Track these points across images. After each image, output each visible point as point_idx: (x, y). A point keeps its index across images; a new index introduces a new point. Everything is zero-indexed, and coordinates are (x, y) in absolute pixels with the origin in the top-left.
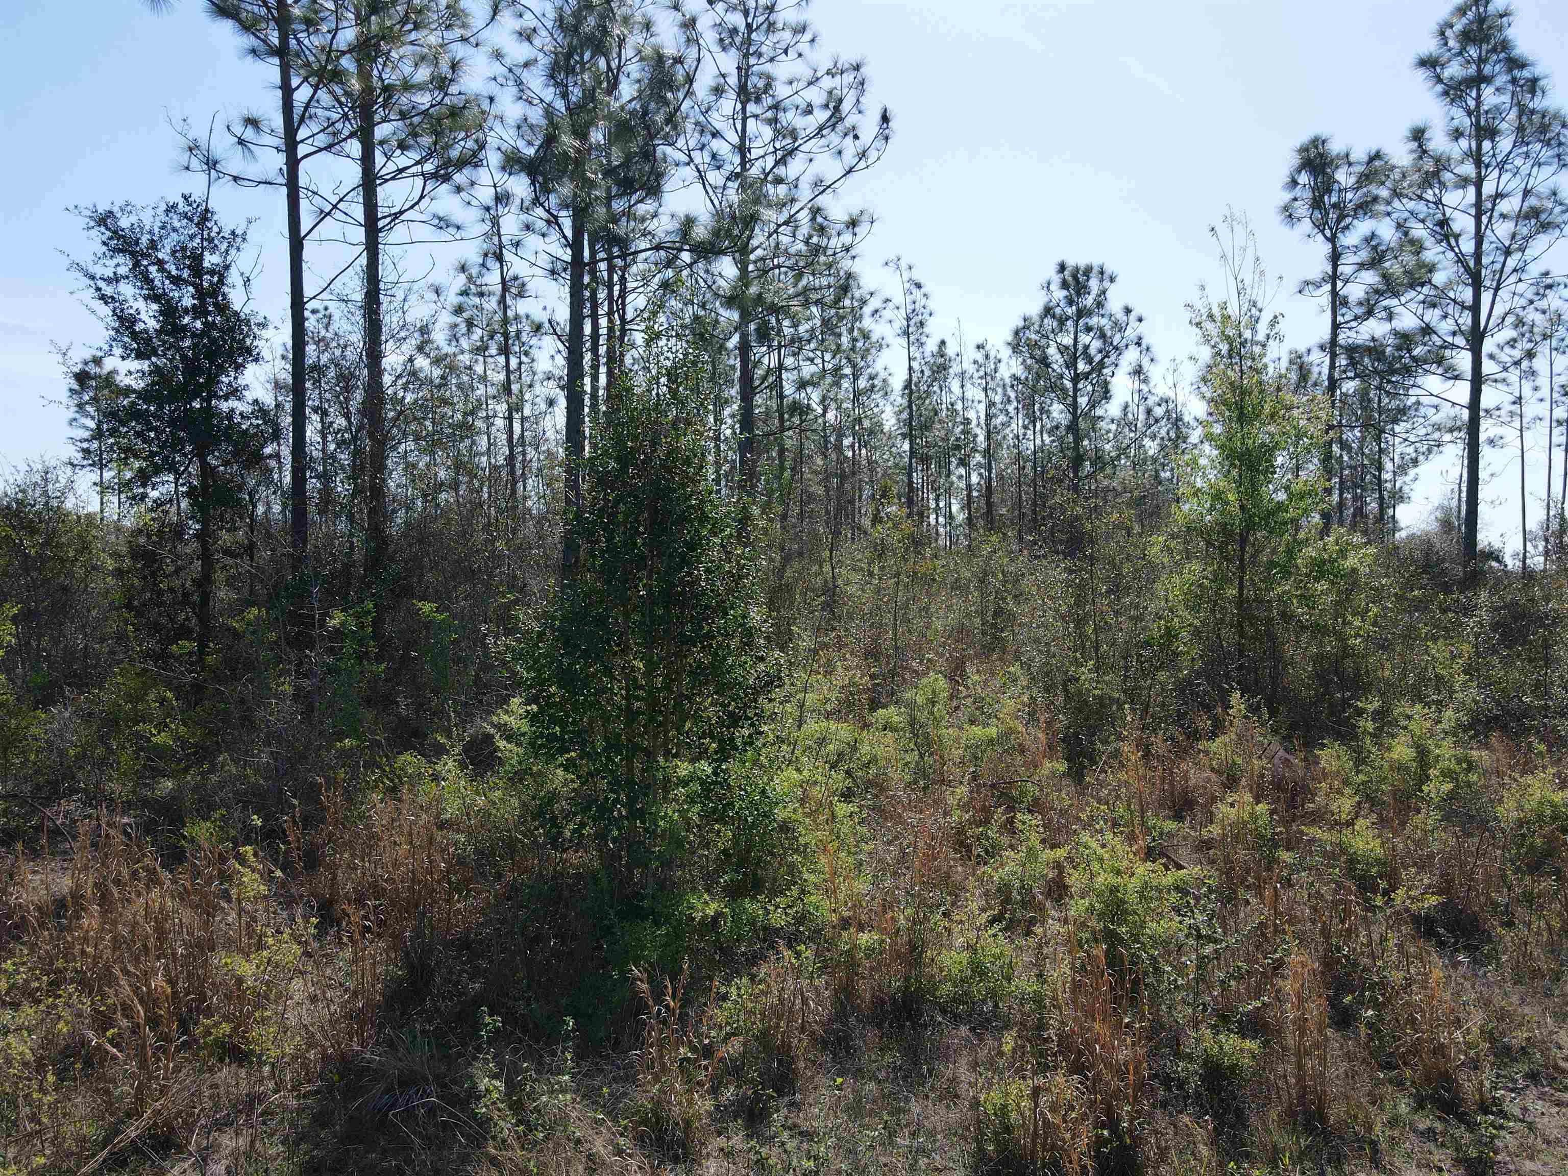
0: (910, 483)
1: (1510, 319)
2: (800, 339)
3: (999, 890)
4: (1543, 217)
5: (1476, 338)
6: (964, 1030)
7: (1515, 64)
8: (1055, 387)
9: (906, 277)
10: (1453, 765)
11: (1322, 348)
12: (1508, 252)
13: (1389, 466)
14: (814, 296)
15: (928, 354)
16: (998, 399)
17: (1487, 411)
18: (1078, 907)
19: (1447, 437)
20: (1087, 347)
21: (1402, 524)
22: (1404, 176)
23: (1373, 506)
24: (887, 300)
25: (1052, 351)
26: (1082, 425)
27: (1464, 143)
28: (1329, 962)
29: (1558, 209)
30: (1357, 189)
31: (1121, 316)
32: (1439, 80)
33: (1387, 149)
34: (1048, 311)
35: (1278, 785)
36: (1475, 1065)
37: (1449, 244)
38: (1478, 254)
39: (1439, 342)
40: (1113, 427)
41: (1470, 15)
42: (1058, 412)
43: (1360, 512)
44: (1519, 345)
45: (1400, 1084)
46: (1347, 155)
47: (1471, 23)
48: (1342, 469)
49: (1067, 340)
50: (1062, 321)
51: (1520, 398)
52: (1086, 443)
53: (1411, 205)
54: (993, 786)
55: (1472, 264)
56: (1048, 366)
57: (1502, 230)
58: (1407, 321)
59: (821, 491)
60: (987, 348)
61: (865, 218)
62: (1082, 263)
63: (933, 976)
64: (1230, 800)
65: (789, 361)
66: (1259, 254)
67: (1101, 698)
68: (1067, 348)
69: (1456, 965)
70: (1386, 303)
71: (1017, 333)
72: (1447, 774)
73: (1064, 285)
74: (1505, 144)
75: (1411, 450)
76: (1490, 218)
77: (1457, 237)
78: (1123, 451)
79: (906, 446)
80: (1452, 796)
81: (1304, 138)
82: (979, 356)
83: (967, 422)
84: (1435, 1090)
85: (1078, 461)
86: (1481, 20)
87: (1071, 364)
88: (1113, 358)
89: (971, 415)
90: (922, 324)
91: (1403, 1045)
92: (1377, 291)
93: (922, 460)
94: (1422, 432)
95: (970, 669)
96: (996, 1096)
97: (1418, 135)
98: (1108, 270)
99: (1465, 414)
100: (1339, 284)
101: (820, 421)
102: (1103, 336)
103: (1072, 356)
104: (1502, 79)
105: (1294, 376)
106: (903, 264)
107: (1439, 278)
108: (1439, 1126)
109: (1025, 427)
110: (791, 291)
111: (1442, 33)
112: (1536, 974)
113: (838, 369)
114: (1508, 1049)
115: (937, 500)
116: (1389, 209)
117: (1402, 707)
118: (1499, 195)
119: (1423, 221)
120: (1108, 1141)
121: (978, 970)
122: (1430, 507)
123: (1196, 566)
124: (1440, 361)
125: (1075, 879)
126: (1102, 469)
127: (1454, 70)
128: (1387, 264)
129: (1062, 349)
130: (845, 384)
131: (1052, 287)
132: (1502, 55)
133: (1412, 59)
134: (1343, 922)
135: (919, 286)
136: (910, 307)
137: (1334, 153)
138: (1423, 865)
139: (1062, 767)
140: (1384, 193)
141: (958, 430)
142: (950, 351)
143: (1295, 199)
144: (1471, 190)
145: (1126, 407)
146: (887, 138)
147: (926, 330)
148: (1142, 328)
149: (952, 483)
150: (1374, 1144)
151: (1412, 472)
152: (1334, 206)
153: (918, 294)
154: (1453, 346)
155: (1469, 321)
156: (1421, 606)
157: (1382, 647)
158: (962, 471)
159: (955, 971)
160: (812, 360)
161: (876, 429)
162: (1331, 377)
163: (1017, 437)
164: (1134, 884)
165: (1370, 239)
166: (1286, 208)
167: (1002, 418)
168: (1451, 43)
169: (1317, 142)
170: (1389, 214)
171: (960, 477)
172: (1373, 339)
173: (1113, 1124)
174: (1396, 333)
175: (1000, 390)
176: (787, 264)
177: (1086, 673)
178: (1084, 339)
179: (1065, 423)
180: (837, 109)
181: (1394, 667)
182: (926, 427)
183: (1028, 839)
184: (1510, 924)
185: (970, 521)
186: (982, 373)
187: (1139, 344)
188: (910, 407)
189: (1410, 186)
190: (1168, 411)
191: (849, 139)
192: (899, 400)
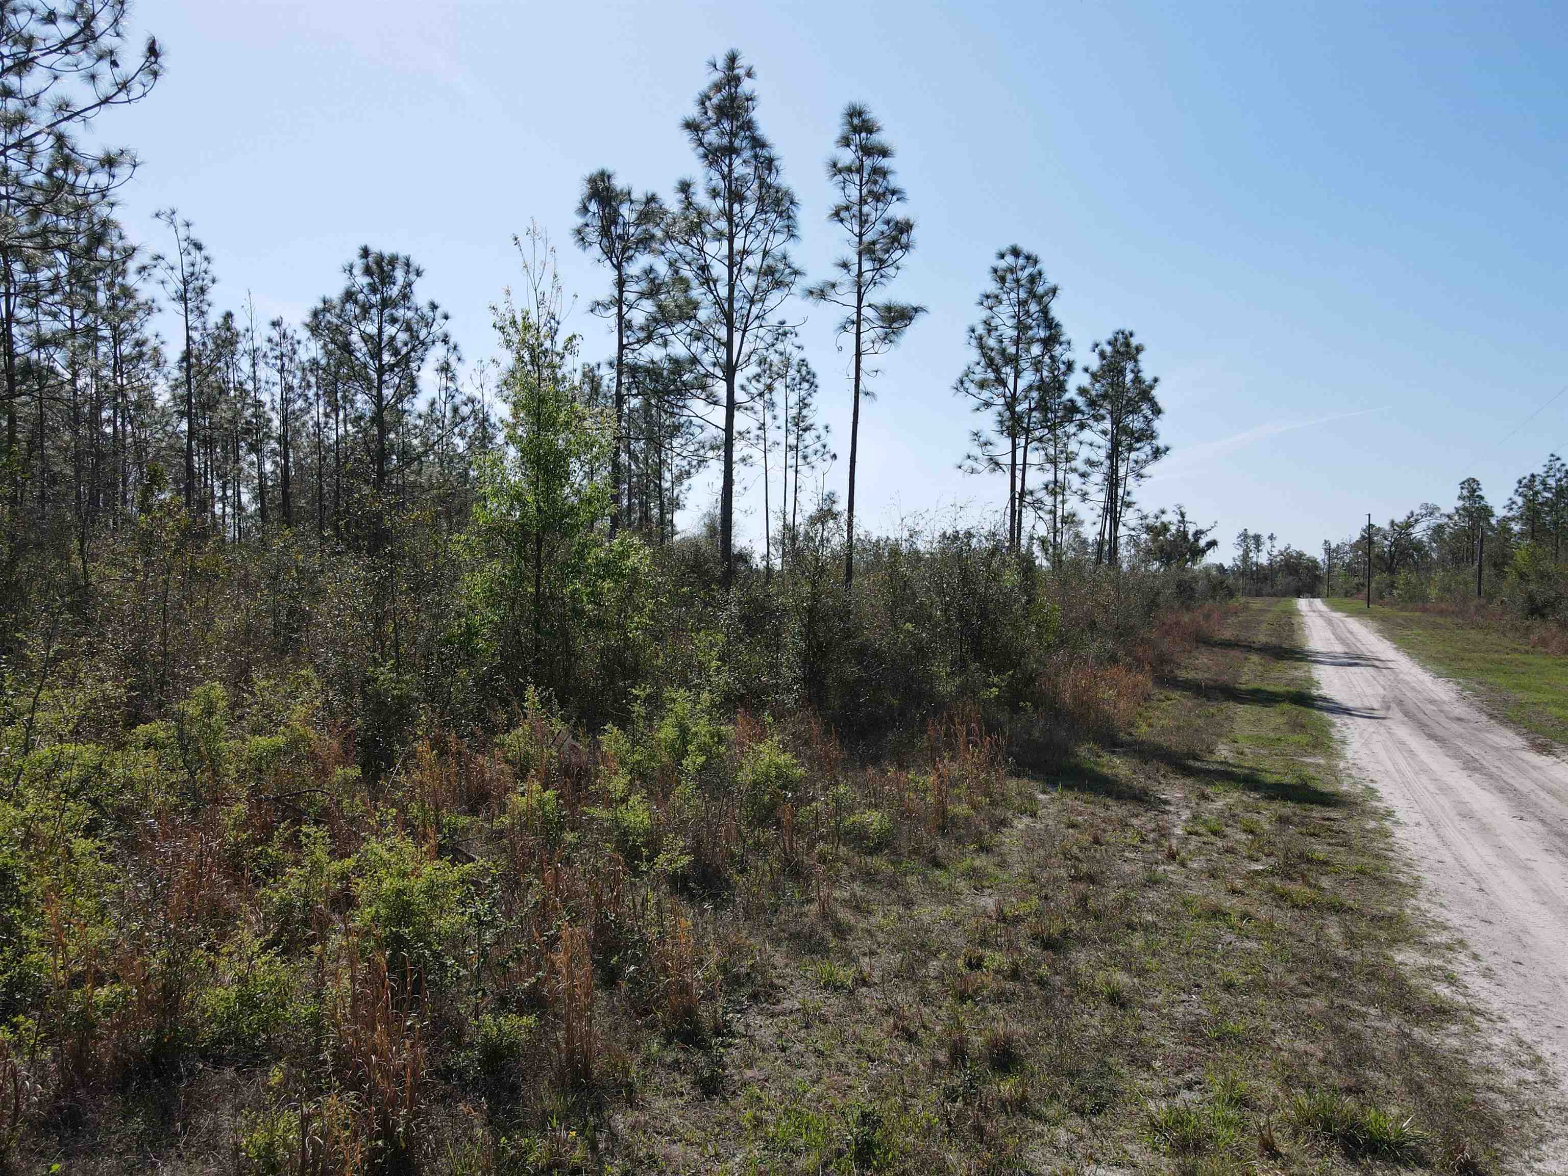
0: (190, 468)
1: (754, 358)
2: (37, 287)
3: (279, 911)
4: (777, 275)
5: (730, 371)
6: (229, 1073)
7: (758, 143)
8: (359, 375)
9: (183, 232)
10: (707, 739)
11: (611, 364)
12: (752, 302)
13: (667, 475)
14: (56, 240)
15: (211, 325)
16: (296, 383)
17: (740, 433)
18: (361, 918)
19: (710, 454)
20: (393, 339)
21: (679, 528)
22: (675, 222)
23: (655, 512)
24: (158, 257)
25: (355, 338)
26: (387, 417)
27: (720, 202)
28: (601, 929)
29: (787, 271)
30: (638, 225)
31: (426, 310)
32: (701, 144)
33: (660, 195)
34: (349, 296)
35: (565, 771)
36: (710, 996)
37: (709, 288)
38: (731, 299)
39: (703, 371)
40: (421, 423)
41: (724, 92)
42: (362, 402)
43: (646, 517)
44: (762, 380)
45: (653, 1026)
46: (629, 193)
47: (725, 100)
48: (630, 477)
49: (372, 329)
50: (366, 309)
51: (764, 424)
52: (392, 436)
53: (680, 248)
54: (277, 799)
55: (726, 306)
56: (351, 353)
57: (748, 282)
58: (678, 349)
59: (69, 471)
60: (284, 326)
61: (126, 158)
62: (387, 252)
63: (193, 1020)
64: (521, 789)
65: (23, 313)
66: (558, 272)
67: (400, 697)
68: (371, 337)
69: (703, 912)
70: (661, 331)
71: (315, 314)
72: (703, 749)
73: (368, 271)
74: (750, 209)
75: (685, 463)
76: (740, 270)
77: (715, 282)
78: (428, 447)
79: (184, 426)
80: (704, 767)
81: (593, 169)
82: (275, 334)
83: (259, 404)
84: (680, 1025)
85: (382, 456)
86: (732, 98)
87: (376, 355)
88: (419, 353)
89: (264, 397)
90: (202, 290)
91: (657, 991)
92: (655, 320)
93: (204, 442)
94: (692, 448)
95: (256, 675)
96: (260, 1137)
97: (685, 187)
98: (415, 262)
99: (723, 435)
100: (625, 309)
101: (68, 387)
102: (409, 328)
103: (376, 345)
104: (747, 154)
105: (587, 388)
106: (179, 219)
107: (703, 315)
108: (682, 1056)
109: (327, 415)
110: (24, 229)
111: (703, 103)
112: (762, 909)
113: (91, 331)
114: (737, 976)
115: (224, 488)
116: (663, 248)
117: (668, 692)
118: (745, 252)
119: (689, 264)
120: (383, 1150)
121: (248, 1002)
122: (700, 514)
123: (497, 565)
124: (703, 387)
125: (361, 888)
126: (408, 464)
127: (712, 137)
128: (662, 297)
129: (366, 338)
130: (103, 348)
131: (354, 271)
132: (748, 133)
133: (680, 121)
134: (612, 891)
135: (199, 247)
136: (188, 270)
137: (618, 189)
138: (680, 829)
139: (355, 772)
140: (659, 233)
141: (248, 413)
142: (239, 324)
143: (587, 225)
144: (725, 243)
145: (433, 403)
146: (155, 74)
147: (208, 297)
148: (448, 326)
149: (241, 470)
150: (630, 1086)
151: (686, 483)
152: (620, 237)
153: (196, 256)
154: (714, 376)
155: (725, 357)
156: (687, 601)
157: (656, 638)
158: (254, 457)
159: (220, 1010)
160: (55, 316)
161: (146, 402)
162: (618, 393)
163: (318, 424)
164: (420, 884)
165: (649, 271)
166: (579, 232)
167: (300, 403)
168: (710, 113)
169: (604, 176)
170: (663, 253)
171: (252, 464)
172: (652, 362)
173: (387, 1132)
174: (670, 359)
175: (299, 374)
176: (17, 195)
177: (384, 673)
178: (390, 330)
179: (369, 414)
180: (87, 25)
181: (666, 656)
182: (210, 405)
183: (313, 853)
184: (743, 871)
185: (262, 512)
186: (278, 353)
187: (445, 341)
188: (188, 381)
189: (680, 232)
190: (473, 411)
191: (104, 65)
192: (176, 373)
